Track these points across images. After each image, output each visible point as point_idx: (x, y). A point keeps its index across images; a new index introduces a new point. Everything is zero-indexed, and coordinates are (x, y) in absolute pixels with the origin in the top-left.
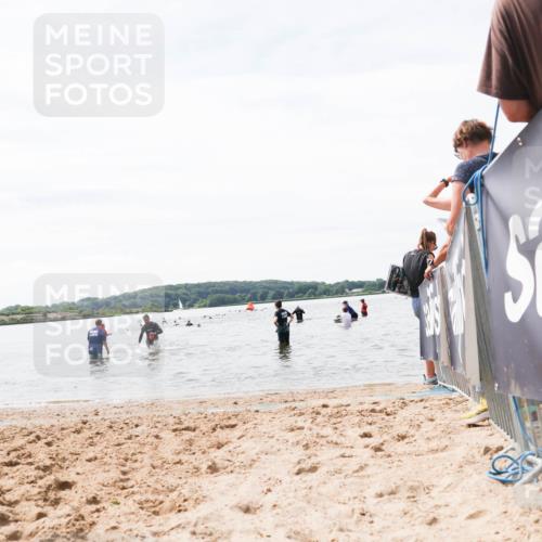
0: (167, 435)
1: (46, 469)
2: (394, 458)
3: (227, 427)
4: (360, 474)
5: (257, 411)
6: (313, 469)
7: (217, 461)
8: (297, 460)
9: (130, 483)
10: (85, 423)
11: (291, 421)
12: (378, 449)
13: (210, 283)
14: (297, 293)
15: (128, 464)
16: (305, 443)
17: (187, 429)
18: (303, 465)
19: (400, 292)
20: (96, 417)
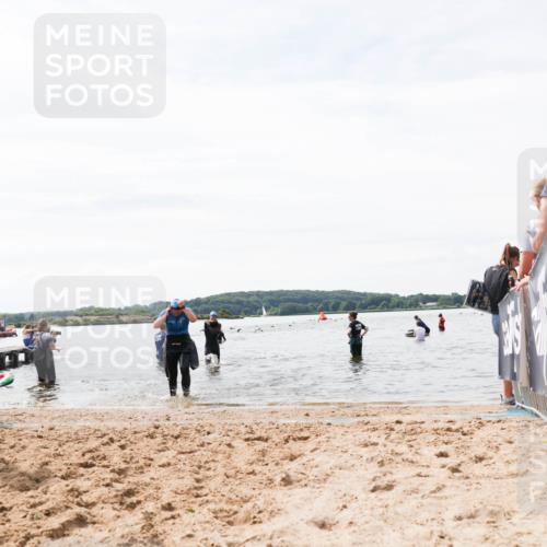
0: (239, 444)
1: (121, 472)
2: (473, 481)
3: (300, 439)
4: (438, 494)
5: (329, 424)
6: (389, 487)
7: (291, 473)
8: (372, 477)
9: (204, 492)
10: (157, 428)
11: (364, 436)
12: (455, 470)
13: (282, 291)
14: (369, 305)
15: (202, 471)
16: (380, 459)
17: (259, 439)
18: (378, 483)
19: (479, 308)
20: (167, 423)
